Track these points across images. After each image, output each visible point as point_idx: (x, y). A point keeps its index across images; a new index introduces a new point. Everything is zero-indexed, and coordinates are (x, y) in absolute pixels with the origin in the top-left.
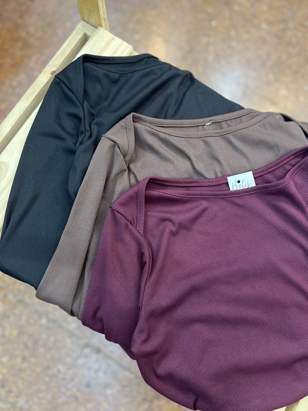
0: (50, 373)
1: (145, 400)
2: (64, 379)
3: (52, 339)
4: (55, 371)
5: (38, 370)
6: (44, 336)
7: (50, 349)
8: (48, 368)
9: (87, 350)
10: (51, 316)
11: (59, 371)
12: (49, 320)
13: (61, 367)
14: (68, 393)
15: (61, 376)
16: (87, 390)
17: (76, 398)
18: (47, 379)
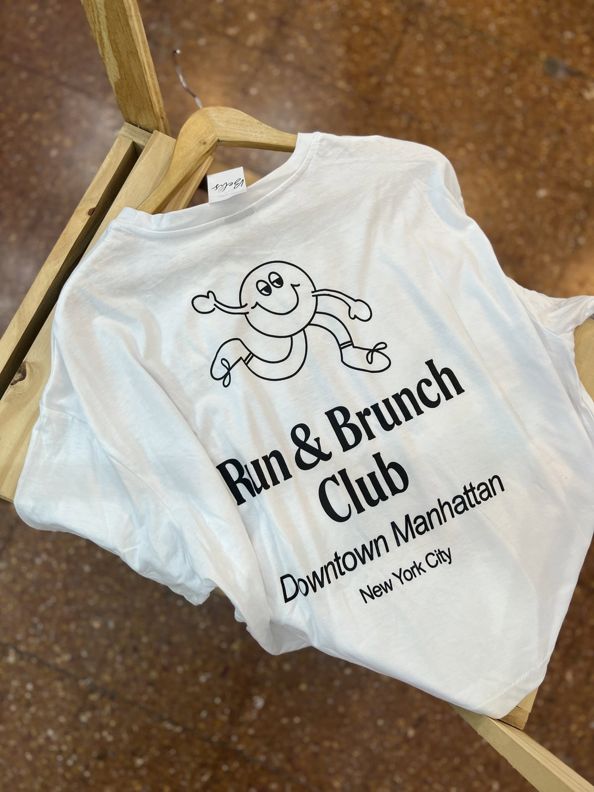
0: (33, 745)
1: (203, 765)
2: (60, 752)
3: (30, 687)
4: (41, 740)
5: (12, 743)
6: (15, 683)
7: (28, 704)
8: (29, 738)
9: (94, 697)
10: (22, 648)
11: (48, 739)
12: (20, 654)
13: (50, 733)
14: (68, 775)
15: (54, 748)
16: (101, 764)
17: (84, 780)
18: (29, 757)
